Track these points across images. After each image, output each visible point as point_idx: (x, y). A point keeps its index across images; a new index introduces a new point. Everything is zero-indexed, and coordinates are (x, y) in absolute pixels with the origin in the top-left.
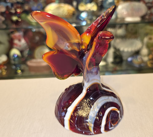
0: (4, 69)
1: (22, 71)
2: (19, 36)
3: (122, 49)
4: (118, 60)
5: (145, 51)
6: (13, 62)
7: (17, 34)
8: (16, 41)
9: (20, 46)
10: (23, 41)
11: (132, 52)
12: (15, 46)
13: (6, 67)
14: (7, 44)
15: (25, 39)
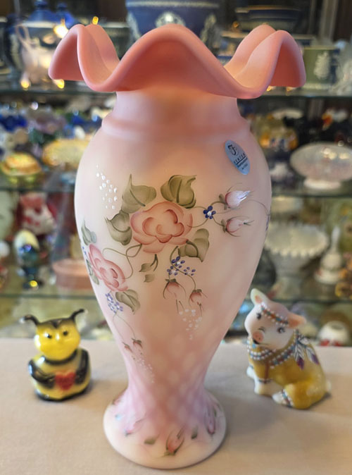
1: (40, 283)
2: (38, 200)
3: (275, 250)
4: (263, 276)
5: (332, 259)
6: (20, 261)
7: (33, 196)
8: (29, 213)
9: (37, 224)
10: (46, 214)
11: (299, 257)
12: (26, 224)
14: (8, 218)
15: (50, 209)
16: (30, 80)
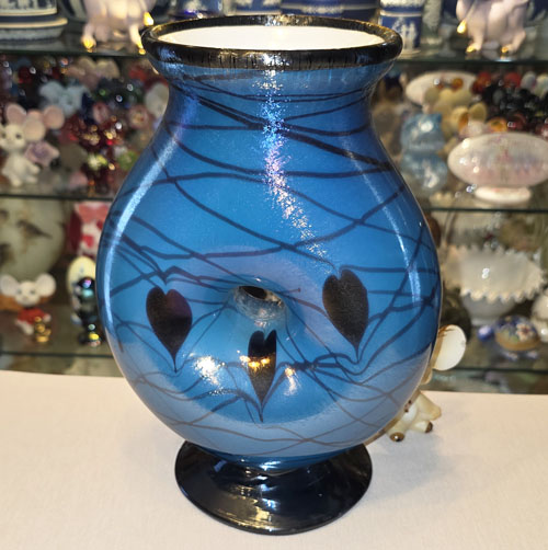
0: (42, 323)
1: (103, 336)
3: (464, 292)
6: (76, 304)
7: (95, 205)
13: (47, 318)
14: (57, 235)
16: (94, 37)
